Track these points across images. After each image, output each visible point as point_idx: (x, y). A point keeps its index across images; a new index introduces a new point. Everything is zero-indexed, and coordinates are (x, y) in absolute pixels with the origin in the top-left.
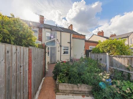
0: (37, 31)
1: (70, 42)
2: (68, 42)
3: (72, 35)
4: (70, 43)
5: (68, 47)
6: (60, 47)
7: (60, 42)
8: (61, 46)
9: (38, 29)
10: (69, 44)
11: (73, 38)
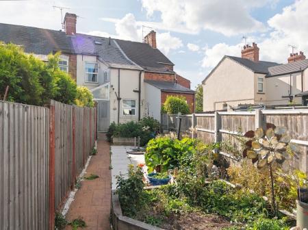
0: (65, 63)
1: (138, 90)
2: (134, 91)
3: (143, 74)
4: (139, 92)
5: (134, 101)
6: (117, 102)
7: (116, 90)
8: (119, 99)
9: (68, 58)
10: (137, 94)
11: (145, 81)
